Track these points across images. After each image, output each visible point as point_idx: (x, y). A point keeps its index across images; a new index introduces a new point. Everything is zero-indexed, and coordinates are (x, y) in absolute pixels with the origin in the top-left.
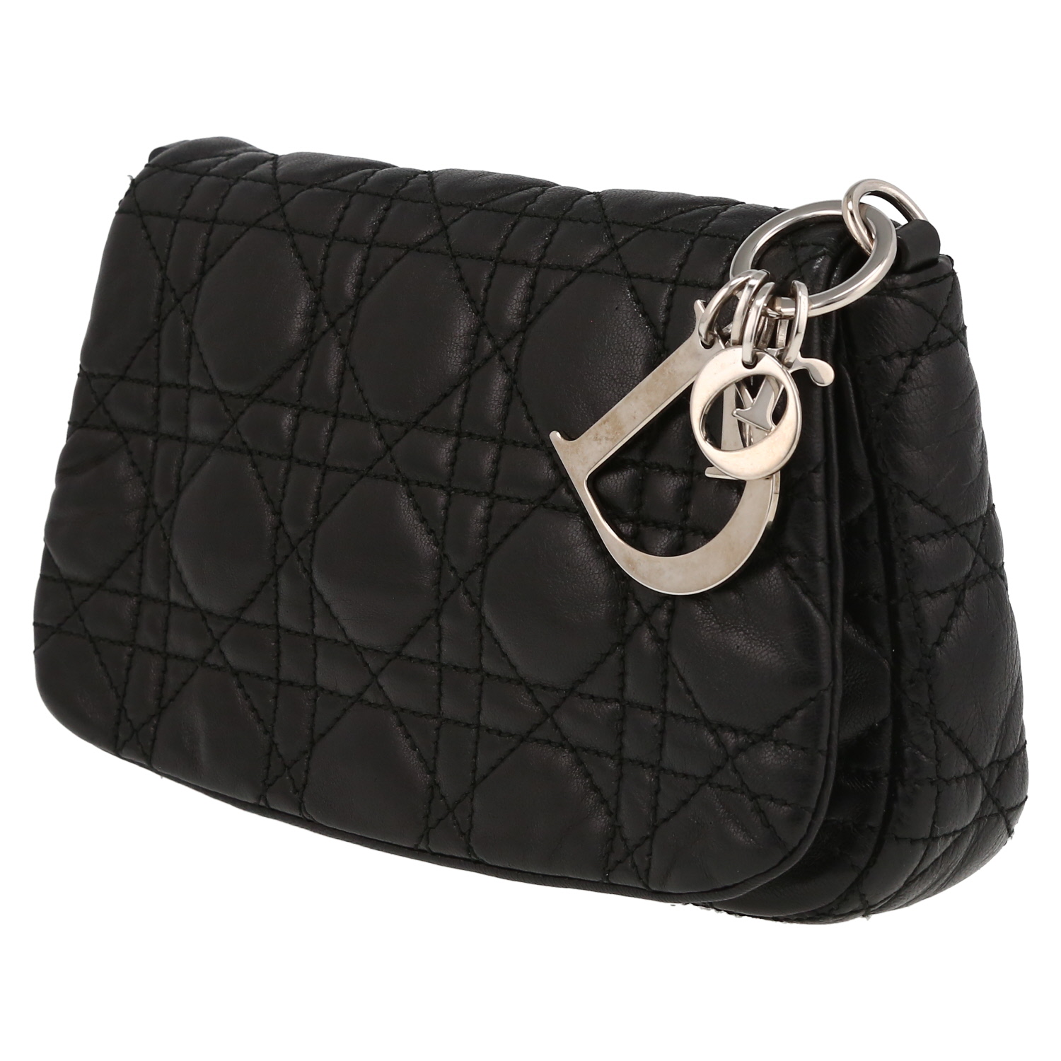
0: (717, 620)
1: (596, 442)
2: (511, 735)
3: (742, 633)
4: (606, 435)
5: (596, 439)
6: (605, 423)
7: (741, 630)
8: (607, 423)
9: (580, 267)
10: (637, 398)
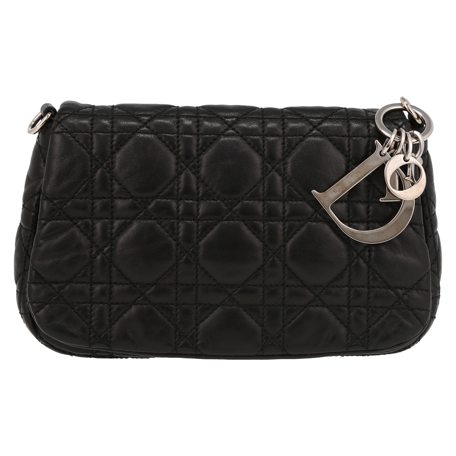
0: (392, 251)
1: (334, 193)
2: (301, 306)
3: (402, 254)
4: (339, 190)
5: (334, 191)
6: (338, 185)
7: (402, 253)
8: (338, 186)
9: (304, 135)
10: (352, 176)
